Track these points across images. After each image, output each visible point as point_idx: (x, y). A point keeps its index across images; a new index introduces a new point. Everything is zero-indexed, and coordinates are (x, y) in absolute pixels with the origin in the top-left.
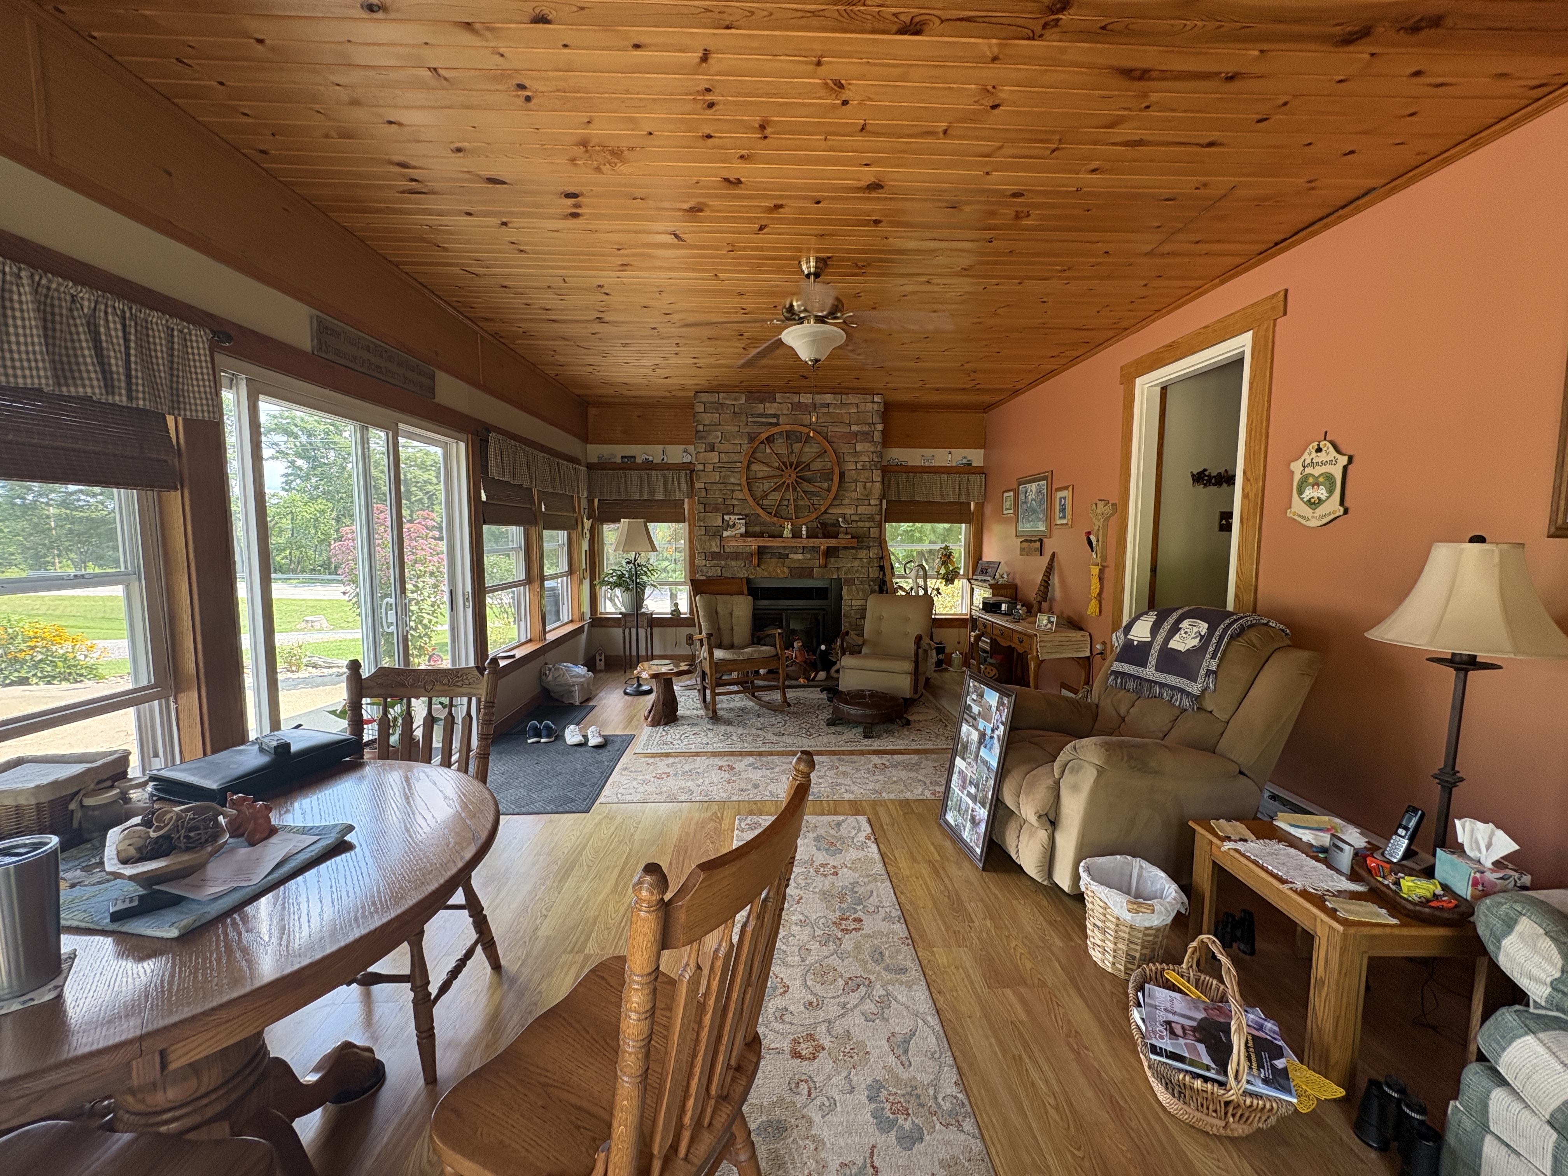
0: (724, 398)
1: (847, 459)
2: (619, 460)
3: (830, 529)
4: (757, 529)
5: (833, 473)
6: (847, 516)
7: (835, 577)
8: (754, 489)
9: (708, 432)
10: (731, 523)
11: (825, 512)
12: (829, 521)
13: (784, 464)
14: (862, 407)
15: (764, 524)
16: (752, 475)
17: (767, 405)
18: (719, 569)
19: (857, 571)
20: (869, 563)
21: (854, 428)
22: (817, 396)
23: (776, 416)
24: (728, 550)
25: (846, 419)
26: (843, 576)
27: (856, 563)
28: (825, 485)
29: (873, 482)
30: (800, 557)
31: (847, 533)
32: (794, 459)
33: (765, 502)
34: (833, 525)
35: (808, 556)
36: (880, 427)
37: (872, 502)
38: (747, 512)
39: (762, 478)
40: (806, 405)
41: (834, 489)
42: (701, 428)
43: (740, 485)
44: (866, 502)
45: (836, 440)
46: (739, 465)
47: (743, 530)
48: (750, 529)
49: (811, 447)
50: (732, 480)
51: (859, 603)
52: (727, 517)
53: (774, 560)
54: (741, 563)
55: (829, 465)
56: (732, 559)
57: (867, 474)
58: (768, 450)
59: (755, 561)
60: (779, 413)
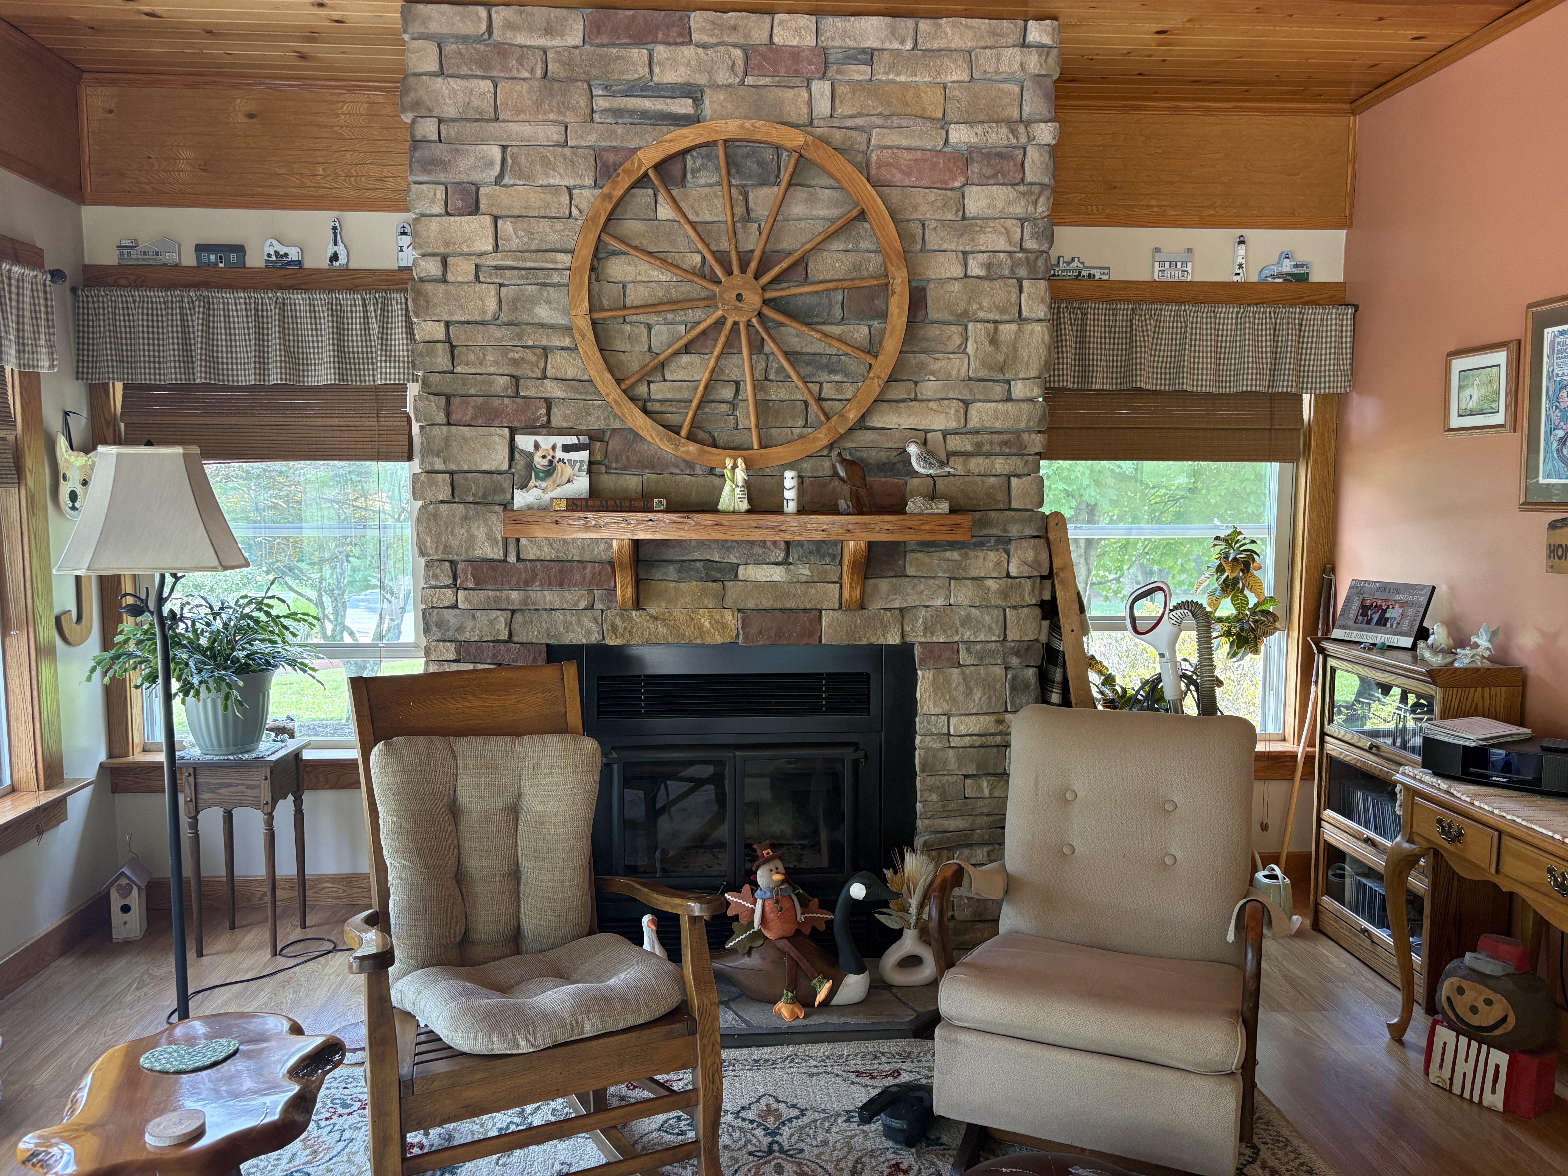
0: (510, 26)
1: (933, 240)
2: (189, 259)
3: (878, 480)
4: (632, 482)
5: (885, 288)
6: (935, 438)
7: (893, 639)
8: (620, 345)
9: (457, 145)
10: (539, 462)
11: (861, 424)
12: (873, 456)
13: (722, 259)
14: (986, 62)
15: (653, 464)
16: (609, 294)
17: (661, 52)
18: (501, 619)
19: (966, 621)
20: (1004, 594)
21: (960, 135)
22: (833, 25)
23: (694, 93)
24: (530, 552)
25: (932, 102)
26: (917, 637)
27: (962, 595)
28: (860, 332)
29: (1021, 319)
30: (777, 574)
31: (933, 496)
32: (752, 241)
33: (659, 390)
34: (885, 467)
35: (804, 571)
36: (1046, 133)
37: (1019, 390)
38: (595, 422)
39: (646, 307)
40: (795, 54)
41: (892, 345)
42: (428, 129)
43: (568, 330)
44: (998, 390)
45: (898, 177)
46: (564, 259)
47: (581, 485)
48: (609, 481)
49: (812, 200)
50: (543, 313)
51: (974, 725)
52: (525, 442)
53: (692, 586)
54: (576, 597)
55: (874, 262)
56: (549, 584)
57: (1001, 292)
58: (665, 211)
59: (623, 589)
60: (701, 79)
